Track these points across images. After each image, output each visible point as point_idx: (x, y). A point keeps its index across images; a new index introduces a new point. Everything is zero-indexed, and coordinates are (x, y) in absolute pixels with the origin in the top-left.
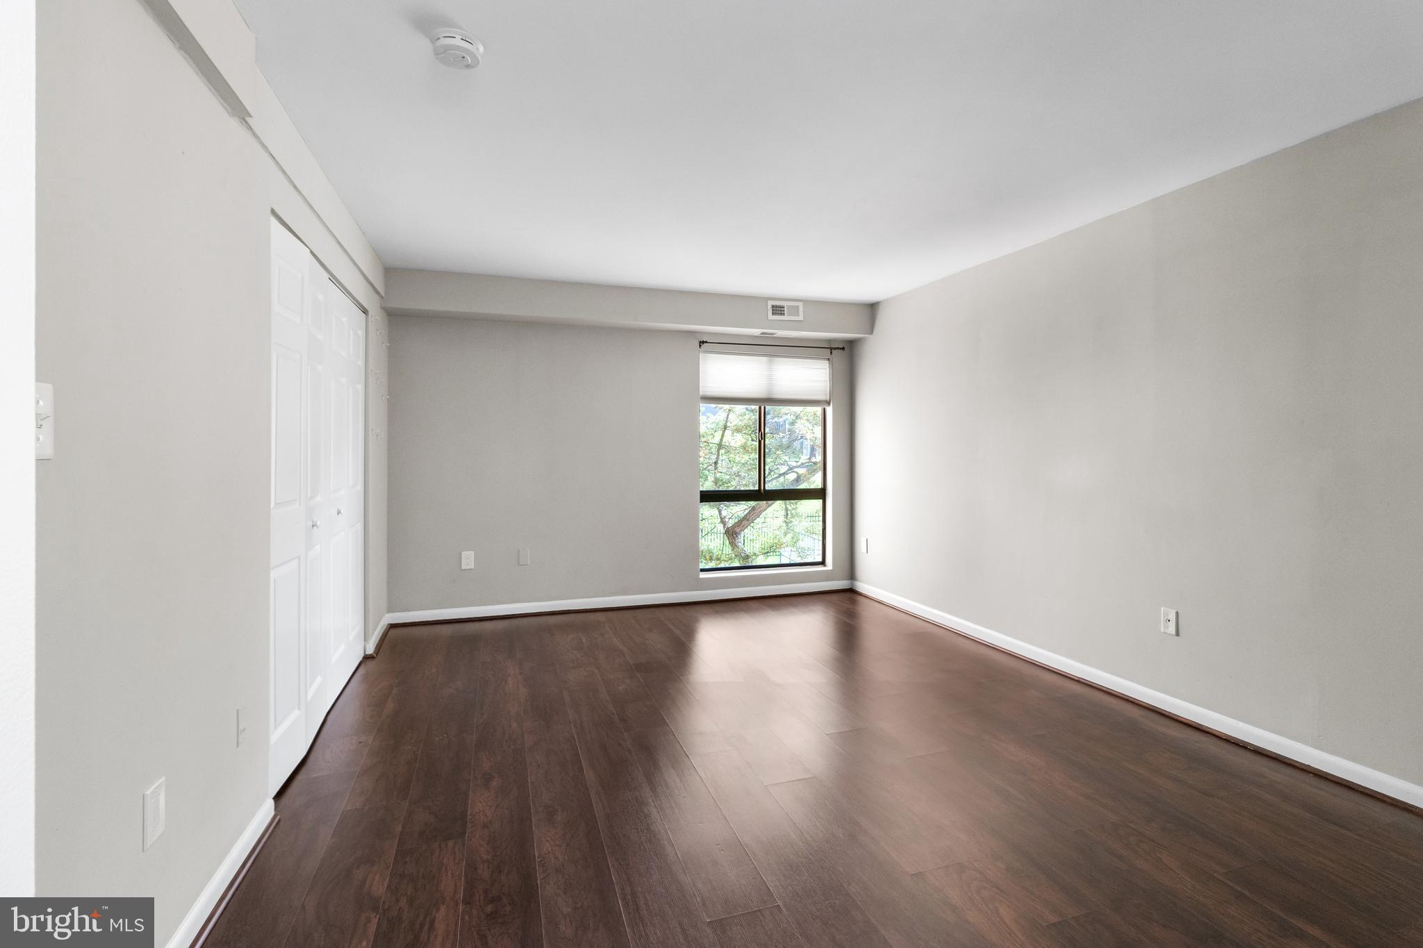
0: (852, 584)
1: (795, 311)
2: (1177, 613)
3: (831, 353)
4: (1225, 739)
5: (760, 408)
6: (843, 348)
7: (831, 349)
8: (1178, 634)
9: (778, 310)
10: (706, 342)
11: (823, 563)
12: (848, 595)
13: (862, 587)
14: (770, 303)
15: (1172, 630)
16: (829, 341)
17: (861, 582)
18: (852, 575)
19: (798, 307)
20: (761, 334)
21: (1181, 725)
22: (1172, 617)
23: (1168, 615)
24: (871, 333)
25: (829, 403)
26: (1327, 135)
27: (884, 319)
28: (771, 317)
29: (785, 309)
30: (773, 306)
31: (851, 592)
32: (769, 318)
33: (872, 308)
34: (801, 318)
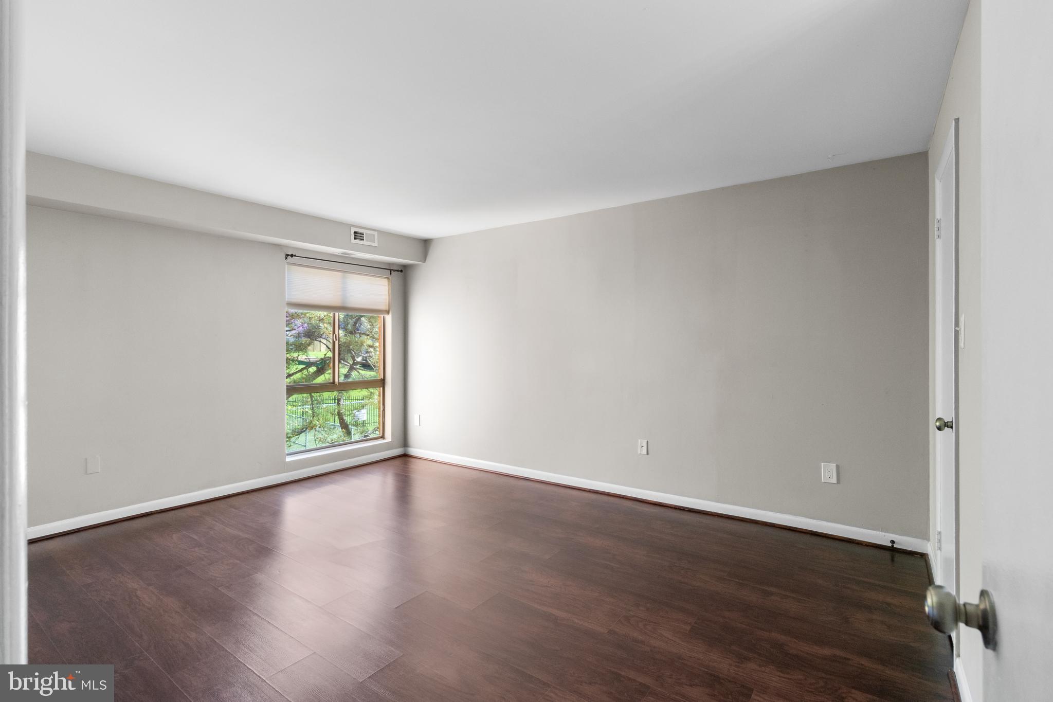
0: (405, 451)
1: (372, 238)
2: (647, 442)
3: (391, 273)
4: (675, 508)
5: (334, 315)
6: (401, 271)
7: (391, 270)
8: (648, 454)
9: (359, 236)
10: (295, 256)
11: (383, 437)
12: (404, 458)
13: (413, 451)
14: (353, 230)
15: (645, 452)
16: (389, 264)
17: (412, 447)
18: (405, 442)
19: (374, 235)
20: (342, 254)
21: (651, 505)
22: (645, 445)
23: (642, 443)
24: (424, 261)
25: (388, 312)
26: (723, 189)
27: (435, 253)
28: (354, 241)
29: (364, 235)
30: (355, 232)
31: (405, 456)
32: (352, 242)
33: (426, 244)
34: (376, 244)
